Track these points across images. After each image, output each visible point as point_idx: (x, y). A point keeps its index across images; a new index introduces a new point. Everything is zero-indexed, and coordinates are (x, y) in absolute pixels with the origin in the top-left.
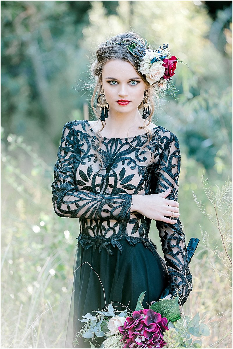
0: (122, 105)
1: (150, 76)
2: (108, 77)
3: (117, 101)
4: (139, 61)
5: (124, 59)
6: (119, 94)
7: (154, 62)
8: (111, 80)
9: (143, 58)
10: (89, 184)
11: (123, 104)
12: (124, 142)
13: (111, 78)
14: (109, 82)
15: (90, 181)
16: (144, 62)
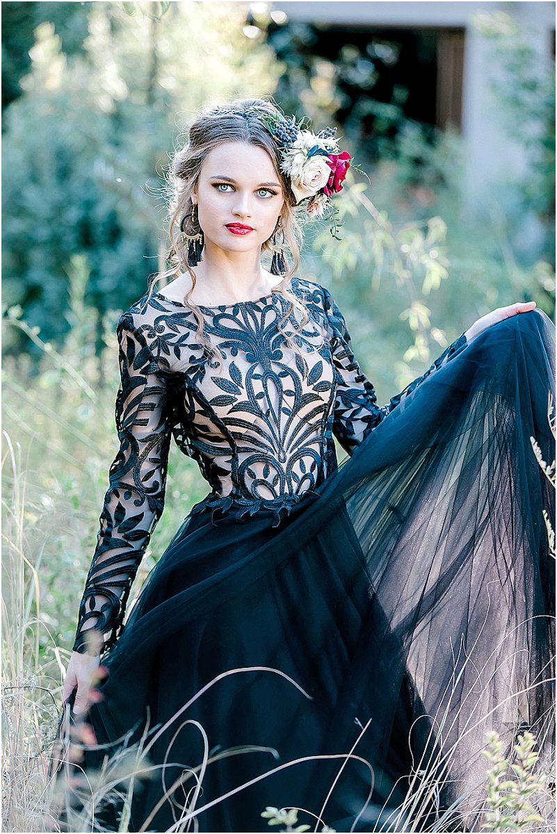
0: (237, 233)
1: (302, 182)
2: (217, 175)
3: (227, 226)
4: (282, 150)
5: (256, 142)
6: (235, 211)
7: (313, 155)
8: (224, 182)
9: (291, 144)
10: (243, 397)
11: (239, 231)
12: (262, 306)
13: (224, 178)
14: (216, 185)
15: (244, 391)
16: (293, 152)
